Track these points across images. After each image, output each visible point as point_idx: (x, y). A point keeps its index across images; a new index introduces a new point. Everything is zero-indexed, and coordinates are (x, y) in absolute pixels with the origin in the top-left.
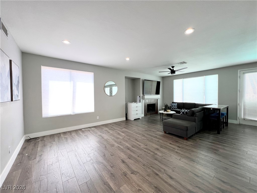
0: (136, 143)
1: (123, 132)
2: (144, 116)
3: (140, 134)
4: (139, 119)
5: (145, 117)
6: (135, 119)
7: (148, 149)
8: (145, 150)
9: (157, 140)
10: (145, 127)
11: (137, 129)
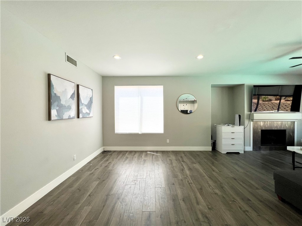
0: (195, 195)
1: (190, 169)
2: (252, 150)
3: (216, 182)
4: (238, 153)
5: (255, 152)
6: (227, 153)
7: (207, 218)
8: (200, 216)
9: (246, 207)
10: (238, 171)
11: (218, 171)
